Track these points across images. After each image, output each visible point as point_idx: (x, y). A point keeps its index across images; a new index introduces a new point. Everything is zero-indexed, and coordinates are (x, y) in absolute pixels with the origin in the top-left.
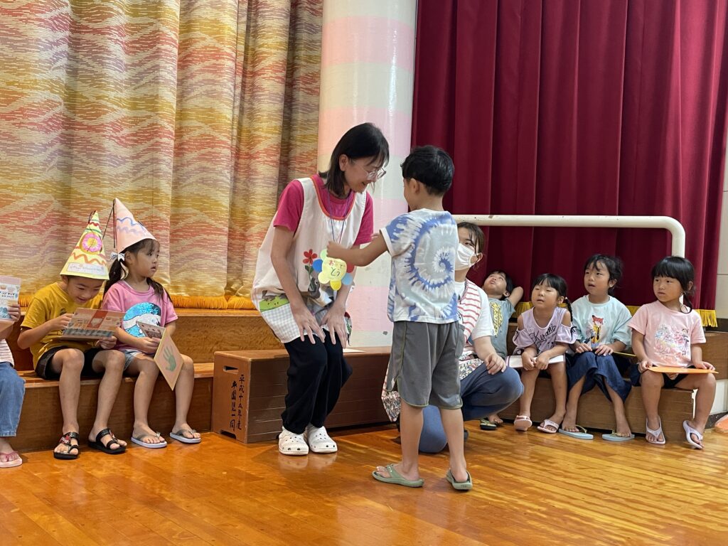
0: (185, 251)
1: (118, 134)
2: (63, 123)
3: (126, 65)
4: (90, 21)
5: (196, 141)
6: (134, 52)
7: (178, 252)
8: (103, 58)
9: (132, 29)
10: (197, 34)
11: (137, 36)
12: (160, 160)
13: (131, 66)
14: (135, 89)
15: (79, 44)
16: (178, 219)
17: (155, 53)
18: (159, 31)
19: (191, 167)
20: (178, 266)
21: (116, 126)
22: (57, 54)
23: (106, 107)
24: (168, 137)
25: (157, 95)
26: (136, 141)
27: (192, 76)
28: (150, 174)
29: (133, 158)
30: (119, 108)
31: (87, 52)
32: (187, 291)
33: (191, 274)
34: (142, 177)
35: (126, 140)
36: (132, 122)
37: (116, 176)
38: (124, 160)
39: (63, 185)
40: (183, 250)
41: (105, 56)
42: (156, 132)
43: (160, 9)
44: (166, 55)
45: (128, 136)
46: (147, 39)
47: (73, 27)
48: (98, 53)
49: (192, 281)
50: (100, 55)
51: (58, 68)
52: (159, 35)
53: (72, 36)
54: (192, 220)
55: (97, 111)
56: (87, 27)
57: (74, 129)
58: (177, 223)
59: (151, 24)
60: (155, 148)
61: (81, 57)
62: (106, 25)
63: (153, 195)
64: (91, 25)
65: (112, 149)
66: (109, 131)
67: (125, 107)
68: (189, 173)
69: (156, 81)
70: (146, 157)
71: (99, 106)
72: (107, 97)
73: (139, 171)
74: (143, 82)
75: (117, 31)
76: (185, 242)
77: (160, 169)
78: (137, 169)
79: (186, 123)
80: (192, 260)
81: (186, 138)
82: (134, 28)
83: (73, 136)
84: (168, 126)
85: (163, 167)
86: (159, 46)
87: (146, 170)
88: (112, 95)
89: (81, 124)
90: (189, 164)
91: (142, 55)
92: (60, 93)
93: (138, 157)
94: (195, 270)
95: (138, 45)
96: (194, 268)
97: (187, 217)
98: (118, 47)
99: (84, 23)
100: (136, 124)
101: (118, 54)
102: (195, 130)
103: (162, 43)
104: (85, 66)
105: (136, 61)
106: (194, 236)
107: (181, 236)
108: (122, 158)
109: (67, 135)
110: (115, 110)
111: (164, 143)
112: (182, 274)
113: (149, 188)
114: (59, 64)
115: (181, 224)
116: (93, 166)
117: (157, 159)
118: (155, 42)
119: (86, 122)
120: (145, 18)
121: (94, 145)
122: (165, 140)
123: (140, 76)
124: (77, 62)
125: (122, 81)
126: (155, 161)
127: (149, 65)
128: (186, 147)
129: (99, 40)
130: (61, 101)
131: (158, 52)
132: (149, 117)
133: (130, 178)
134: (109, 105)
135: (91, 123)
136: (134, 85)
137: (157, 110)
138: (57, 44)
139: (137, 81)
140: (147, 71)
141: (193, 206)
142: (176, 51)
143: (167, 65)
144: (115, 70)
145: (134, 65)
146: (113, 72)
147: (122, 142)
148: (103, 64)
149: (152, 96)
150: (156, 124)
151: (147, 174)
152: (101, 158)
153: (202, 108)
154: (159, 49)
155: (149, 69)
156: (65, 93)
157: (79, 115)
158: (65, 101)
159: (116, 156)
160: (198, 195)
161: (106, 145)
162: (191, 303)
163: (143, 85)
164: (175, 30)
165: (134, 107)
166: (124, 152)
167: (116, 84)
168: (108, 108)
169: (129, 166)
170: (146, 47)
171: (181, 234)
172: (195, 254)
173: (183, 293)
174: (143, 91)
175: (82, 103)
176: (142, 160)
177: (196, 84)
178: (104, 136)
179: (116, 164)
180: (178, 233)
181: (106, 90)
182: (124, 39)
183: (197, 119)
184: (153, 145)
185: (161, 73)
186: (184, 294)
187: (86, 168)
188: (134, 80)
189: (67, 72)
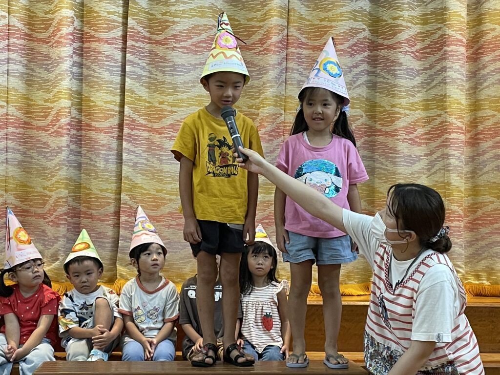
0: (484, 239)
1: (412, 136)
2: (365, 132)
3: (418, 71)
4: (384, 39)
5: (490, 129)
6: (426, 58)
7: (477, 240)
8: (395, 70)
9: (423, 37)
10: (488, 26)
11: (427, 42)
12: (450, 155)
13: (422, 70)
14: (426, 91)
15: (377, 60)
16: (476, 208)
17: (443, 55)
18: (445, 35)
19: (487, 156)
20: (479, 255)
21: (410, 129)
22: (357, 74)
23: (399, 113)
24: (457, 133)
25: (446, 94)
26: (429, 139)
27: (484, 67)
28: (442, 169)
29: (426, 155)
30: (412, 112)
31: (383, 66)
32: (488, 280)
33: (491, 262)
34: (435, 172)
35: (420, 139)
36: (425, 122)
37: (410, 174)
38: (419, 158)
39: (368, 186)
40: (483, 239)
41: (396, 68)
42: (446, 129)
43: (446, 14)
44: (452, 55)
45: (422, 135)
46: (436, 43)
47: (371, 47)
48: (391, 66)
49: (493, 269)
50: (392, 68)
51: (359, 86)
52: (445, 38)
53: (372, 54)
54: (491, 207)
55: (392, 117)
56: (382, 45)
57: (375, 135)
58: (476, 212)
59: (439, 29)
60: (445, 144)
61: (378, 71)
62: (397, 40)
63: (445, 188)
64: (386, 42)
65: (406, 151)
66: (402, 135)
67: (417, 109)
68: (484, 162)
69: (444, 82)
70: (438, 153)
71: (393, 114)
72: (400, 104)
73: (433, 166)
74: (434, 83)
75: (407, 43)
76: (483, 230)
77: (450, 164)
78: (431, 164)
79: (480, 114)
80: (491, 248)
81: (480, 128)
82: (425, 35)
83: (375, 142)
84: (457, 122)
85: (453, 161)
86: (446, 48)
87: (439, 165)
88: (403, 101)
89: (380, 131)
90: (484, 153)
91: (433, 59)
92: (361, 107)
93: (431, 153)
94: (495, 259)
95: (428, 51)
96: (494, 256)
97: (485, 206)
98: (408, 57)
99: (381, 41)
100: (429, 122)
101: (408, 64)
102: (488, 119)
103: (448, 46)
104: (382, 80)
105: (427, 65)
106: (493, 224)
107: (480, 225)
108: (417, 157)
109: (370, 142)
110: (407, 115)
111: (453, 139)
112: (483, 262)
113: (442, 182)
114: (358, 83)
115: (480, 213)
116: (390, 167)
117: (447, 154)
118: (442, 45)
119: (384, 128)
120: (434, 24)
121: (391, 149)
122: (453, 135)
123: (432, 78)
124: (376, 76)
125: (413, 87)
126: (445, 156)
127: (438, 67)
128: (481, 137)
129: (391, 54)
130: (363, 113)
131: (445, 54)
132: (440, 115)
133: (425, 174)
134: (402, 111)
135: (388, 129)
136: (426, 88)
137: (445, 109)
138: (356, 66)
139: (428, 84)
140: (436, 74)
141: (490, 194)
142: (463, 49)
143: (453, 65)
144: (406, 78)
145: (425, 69)
146: (404, 81)
147: (416, 142)
148: (395, 76)
149: (441, 95)
150: (446, 122)
151: (440, 169)
152: (397, 160)
153: (495, 97)
154: (445, 51)
155: (438, 71)
156: (366, 105)
157: (379, 123)
158: (365, 113)
159: (410, 156)
160: (495, 183)
161: (399, 148)
162: (493, 292)
163: (435, 86)
164: (461, 30)
165: (426, 108)
166: (419, 151)
167: (407, 91)
168: (401, 114)
169: (423, 163)
170: (436, 51)
171: (480, 222)
172: (494, 242)
173: (484, 282)
174: (434, 92)
175: (381, 112)
176: (434, 156)
177: (488, 74)
178: (398, 140)
179: (411, 163)
180: (477, 222)
181: (398, 99)
182: (414, 49)
183: (490, 108)
184: (443, 142)
185: (449, 74)
186: (486, 283)
187: (385, 170)
188: (425, 83)
189: (367, 87)
